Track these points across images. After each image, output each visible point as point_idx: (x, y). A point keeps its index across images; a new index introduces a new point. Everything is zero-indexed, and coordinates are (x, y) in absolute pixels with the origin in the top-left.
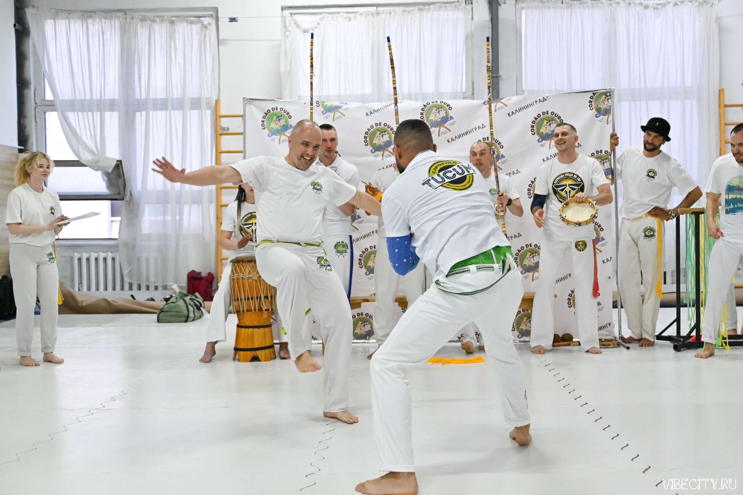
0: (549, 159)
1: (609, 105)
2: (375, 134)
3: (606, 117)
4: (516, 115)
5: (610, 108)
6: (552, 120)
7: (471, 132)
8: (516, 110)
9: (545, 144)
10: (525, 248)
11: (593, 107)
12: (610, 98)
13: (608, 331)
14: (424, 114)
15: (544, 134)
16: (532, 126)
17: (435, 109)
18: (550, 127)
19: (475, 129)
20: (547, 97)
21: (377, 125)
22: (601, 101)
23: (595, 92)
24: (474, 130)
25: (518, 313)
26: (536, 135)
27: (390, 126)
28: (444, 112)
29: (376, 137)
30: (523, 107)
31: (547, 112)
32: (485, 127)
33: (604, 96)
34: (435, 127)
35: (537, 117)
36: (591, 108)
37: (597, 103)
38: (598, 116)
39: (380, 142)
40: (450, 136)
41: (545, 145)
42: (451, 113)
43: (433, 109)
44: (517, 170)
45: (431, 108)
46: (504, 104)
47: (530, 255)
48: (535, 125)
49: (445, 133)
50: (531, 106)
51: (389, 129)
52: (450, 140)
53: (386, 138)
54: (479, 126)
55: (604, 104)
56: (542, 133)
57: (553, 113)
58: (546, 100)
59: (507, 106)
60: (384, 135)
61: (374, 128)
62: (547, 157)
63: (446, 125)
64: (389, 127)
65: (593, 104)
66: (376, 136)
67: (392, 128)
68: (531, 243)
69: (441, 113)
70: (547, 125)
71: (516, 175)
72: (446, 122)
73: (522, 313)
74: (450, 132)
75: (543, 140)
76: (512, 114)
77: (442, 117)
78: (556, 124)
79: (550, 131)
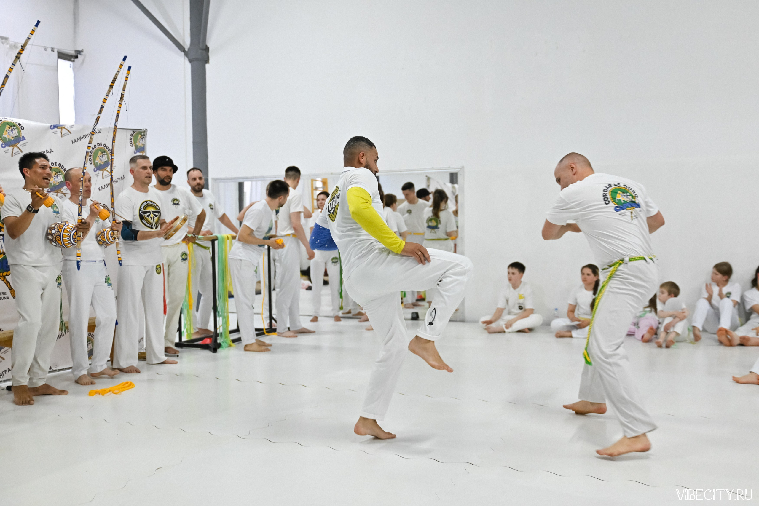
1: (143, 144)
4: (77, 143)
5: (144, 146)
6: (104, 152)
8: (78, 138)
9: (98, 174)
11: (133, 143)
12: (144, 138)
16: (90, 156)
17: (8, 126)
18: (103, 158)
20: (101, 130)
22: (138, 139)
23: (134, 130)
26: (92, 164)
28: (16, 131)
30: (83, 136)
31: (101, 143)
32: (53, 151)
33: (140, 136)
35: (94, 147)
36: (132, 145)
37: (135, 141)
38: (135, 152)
43: (6, 126)
45: (4, 125)
46: (68, 131)
48: (92, 154)
49: (18, 154)
50: (89, 136)
54: (47, 150)
55: (140, 142)
56: (97, 163)
57: (105, 146)
58: (100, 132)
59: (71, 133)
62: (102, 187)
63: (19, 146)
65: (132, 141)
69: (13, 132)
70: (101, 156)
72: (19, 142)
74: (22, 153)
75: (97, 170)
76: (75, 142)
77: (15, 137)
78: (107, 155)
79: (103, 162)
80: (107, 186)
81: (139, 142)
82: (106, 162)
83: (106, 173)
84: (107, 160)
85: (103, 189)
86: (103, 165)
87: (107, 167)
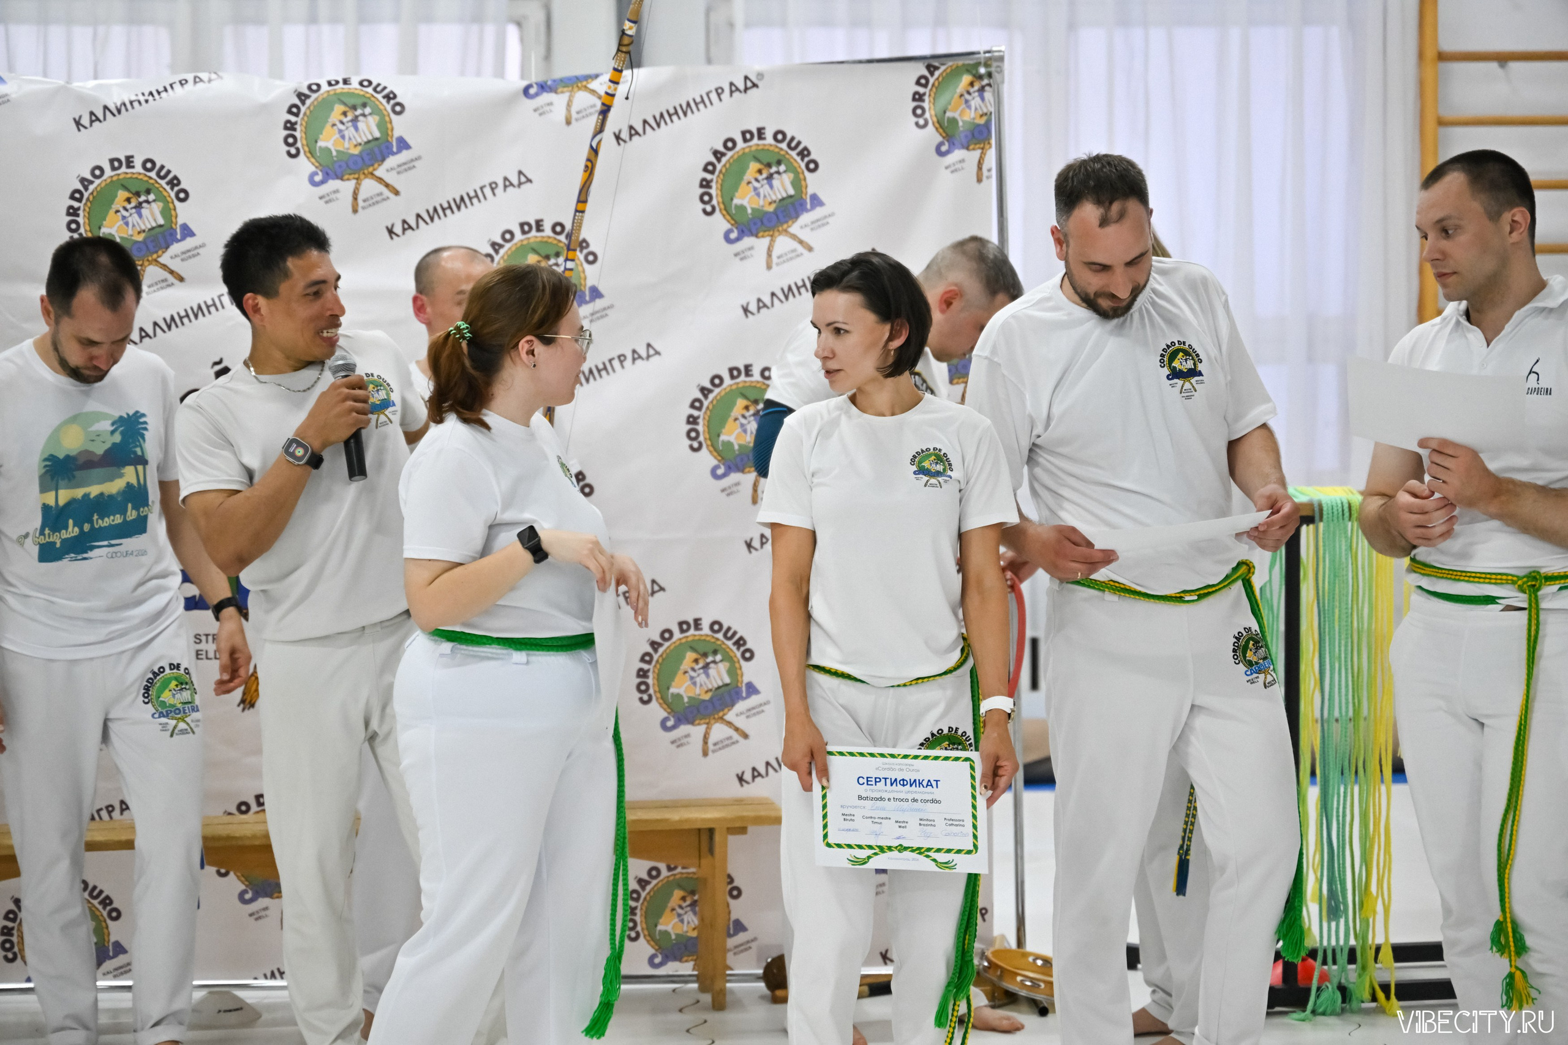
0: (765, 306)
1: (985, 110)
2: (112, 202)
3: (977, 154)
4: (644, 138)
5: (988, 122)
6: (779, 163)
7: (475, 201)
8: (645, 122)
9: (751, 248)
10: (677, 635)
11: (927, 115)
12: (988, 87)
14: (298, 127)
15: (749, 211)
16: (705, 184)
17: (339, 108)
18: (771, 187)
19: (493, 189)
20: (760, 75)
21: (116, 164)
22: (957, 96)
23: (935, 62)
24: (488, 191)
25: (649, 873)
26: (718, 214)
27: (169, 172)
28: (372, 121)
29: (112, 212)
30: (672, 111)
31: (761, 132)
32: (529, 181)
33: (966, 79)
34: (342, 179)
35: (722, 149)
36: (921, 122)
37: (942, 101)
38: (944, 148)
39: (130, 232)
40: (396, 210)
41: (752, 252)
42: (400, 126)
43: (332, 110)
44: (649, 345)
45: (326, 105)
46: (600, 98)
47: (696, 661)
48: (714, 177)
49: (377, 202)
50: (701, 106)
51: (163, 182)
52: (398, 229)
53: (152, 214)
54: (506, 179)
55: (969, 107)
56: (741, 208)
57: (780, 137)
58: (755, 85)
60: (144, 205)
61: (105, 177)
62: (759, 300)
63: (380, 172)
64: (163, 173)
65: (926, 105)
66: (115, 207)
67: (175, 178)
68: (697, 616)
69: (361, 125)
70: (760, 178)
71: (645, 362)
72: (383, 160)
73: (665, 873)
74: (398, 198)
75: (743, 234)
76: (631, 136)
77: (369, 142)
78: (791, 175)
79: (770, 200)
80: (787, 297)
81: (964, 106)
82: (790, 200)
83: (783, 244)
84: (791, 192)
85: (763, 310)
86: (775, 212)
87: (793, 222)
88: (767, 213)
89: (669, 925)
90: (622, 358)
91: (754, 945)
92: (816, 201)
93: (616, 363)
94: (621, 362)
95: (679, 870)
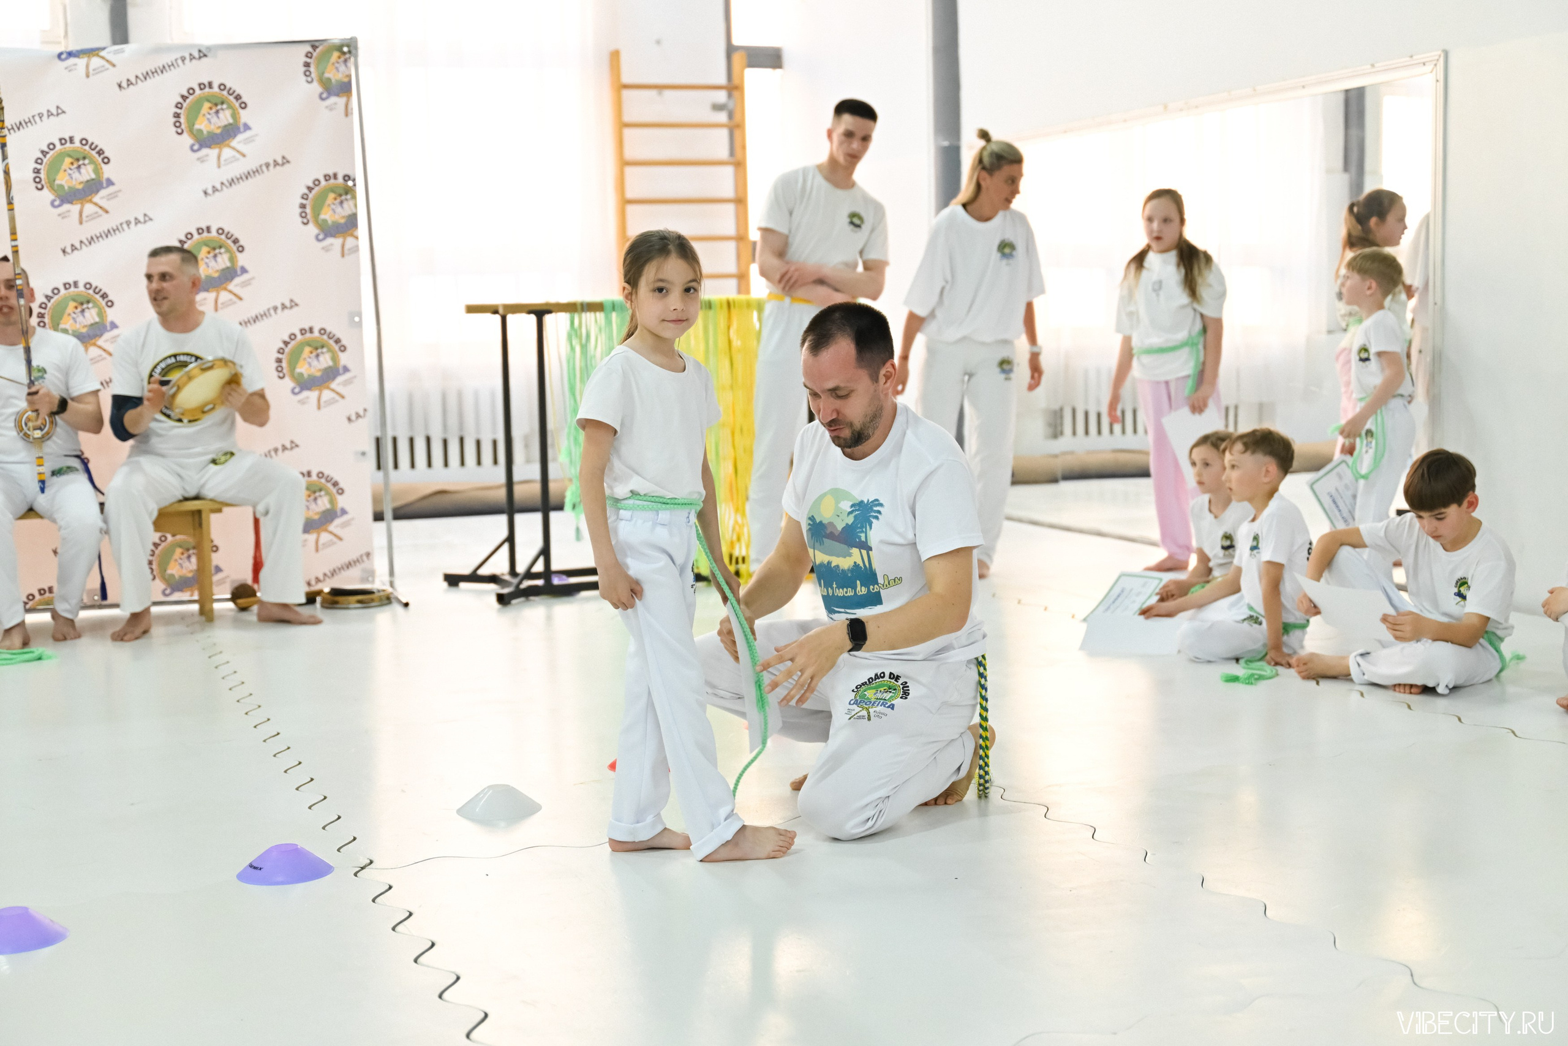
0: (217, 190)
1: (348, 73)
3: (343, 100)
4: (137, 87)
5: (351, 80)
6: (222, 103)
7: (29, 124)
8: (137, 77)
9: (207, 155)
11: (313, 76)
12: (350, 60)
13: (364, 570)
15: (205, 133)
16: (177, 115)
18: (218, 118)
19: (40, 117)
20: (208, 49)
22: (330, 64)
23: (315, 44)
24: (37, 118)
26: (185, 135)
30: (153, 70)
31: (210, 84)
32: (63, 112)
33: (336, 54)
35: (186, 94)
36: (310, 79)
37: (322, 67)
38: (324, 96)
41: (208, 158)
44: (145, 215)
46: (107, 61)
48: (182, 111)
50: (172, 68)
54: (48, 111)
55: (337, 71)
56: (200, 131)
57: (222, 87)
58: (205, 55)
59: (113, 65)
62: (214, 187)
65: (312, 69)
70: (211, 112)
71: (143, 225)
73: (169, 537)
75: (201, 146)
76: (128, 85)
78: (231, 111)
79: (217, 126)
81: (333, 71)
82: (230, 126)
83: (227, 153)
84: (231, 121)
85: (217, 193)
86: (221, 134)
87: (234, 139)
88: (216, 134)
89: (174, 570)
90: (128, 223)
91: (228, 580)
92: (247, 127)
93: (125, 226)
94: (128, 225)
95: (179, 537)
